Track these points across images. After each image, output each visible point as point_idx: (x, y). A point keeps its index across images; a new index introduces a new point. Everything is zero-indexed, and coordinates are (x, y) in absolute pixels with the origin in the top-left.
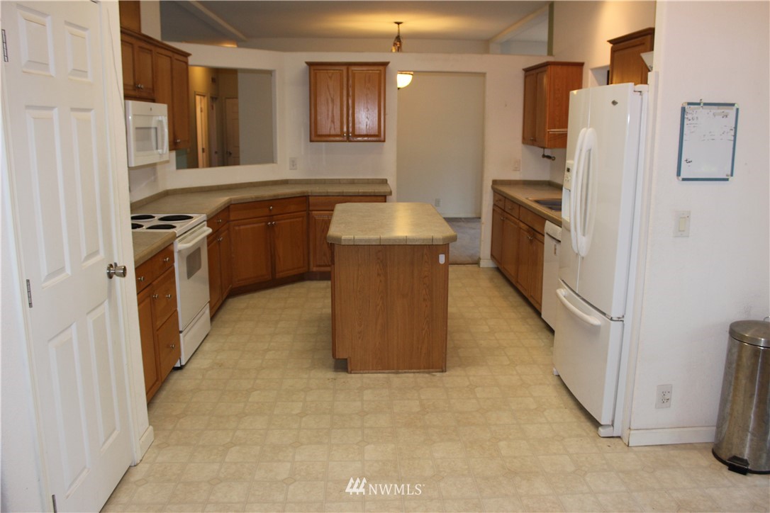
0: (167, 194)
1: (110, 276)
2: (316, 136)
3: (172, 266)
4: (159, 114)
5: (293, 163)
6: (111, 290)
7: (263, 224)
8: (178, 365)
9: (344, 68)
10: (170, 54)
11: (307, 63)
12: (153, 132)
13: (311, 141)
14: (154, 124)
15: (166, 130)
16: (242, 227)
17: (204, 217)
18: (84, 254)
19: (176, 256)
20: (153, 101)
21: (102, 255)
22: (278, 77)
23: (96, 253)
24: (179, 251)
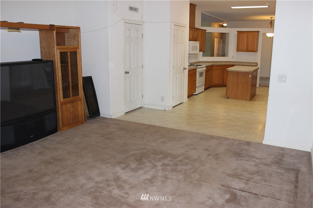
0: (199, 62)
1: (184, 69)
2: (238, 50)
3: (196, 73)
4: (197, 44)
5: (233, 57)
6: (184, 71)
7: (221, 71)
8: (195, 94)
9: (247, 33)
10: (201, 31)
11: (237, 31)
12: (196, 47)
13: (237, 51)
14: (196, 46)
15: (198, 47)
16: (216, 71)
17: (205, 66)
18: (180, 64)
19: (197, 72)
20: (197, 41)
21: (183, 66)
22: (230, 35)
23: (182, 65)
24: (198, 71)
